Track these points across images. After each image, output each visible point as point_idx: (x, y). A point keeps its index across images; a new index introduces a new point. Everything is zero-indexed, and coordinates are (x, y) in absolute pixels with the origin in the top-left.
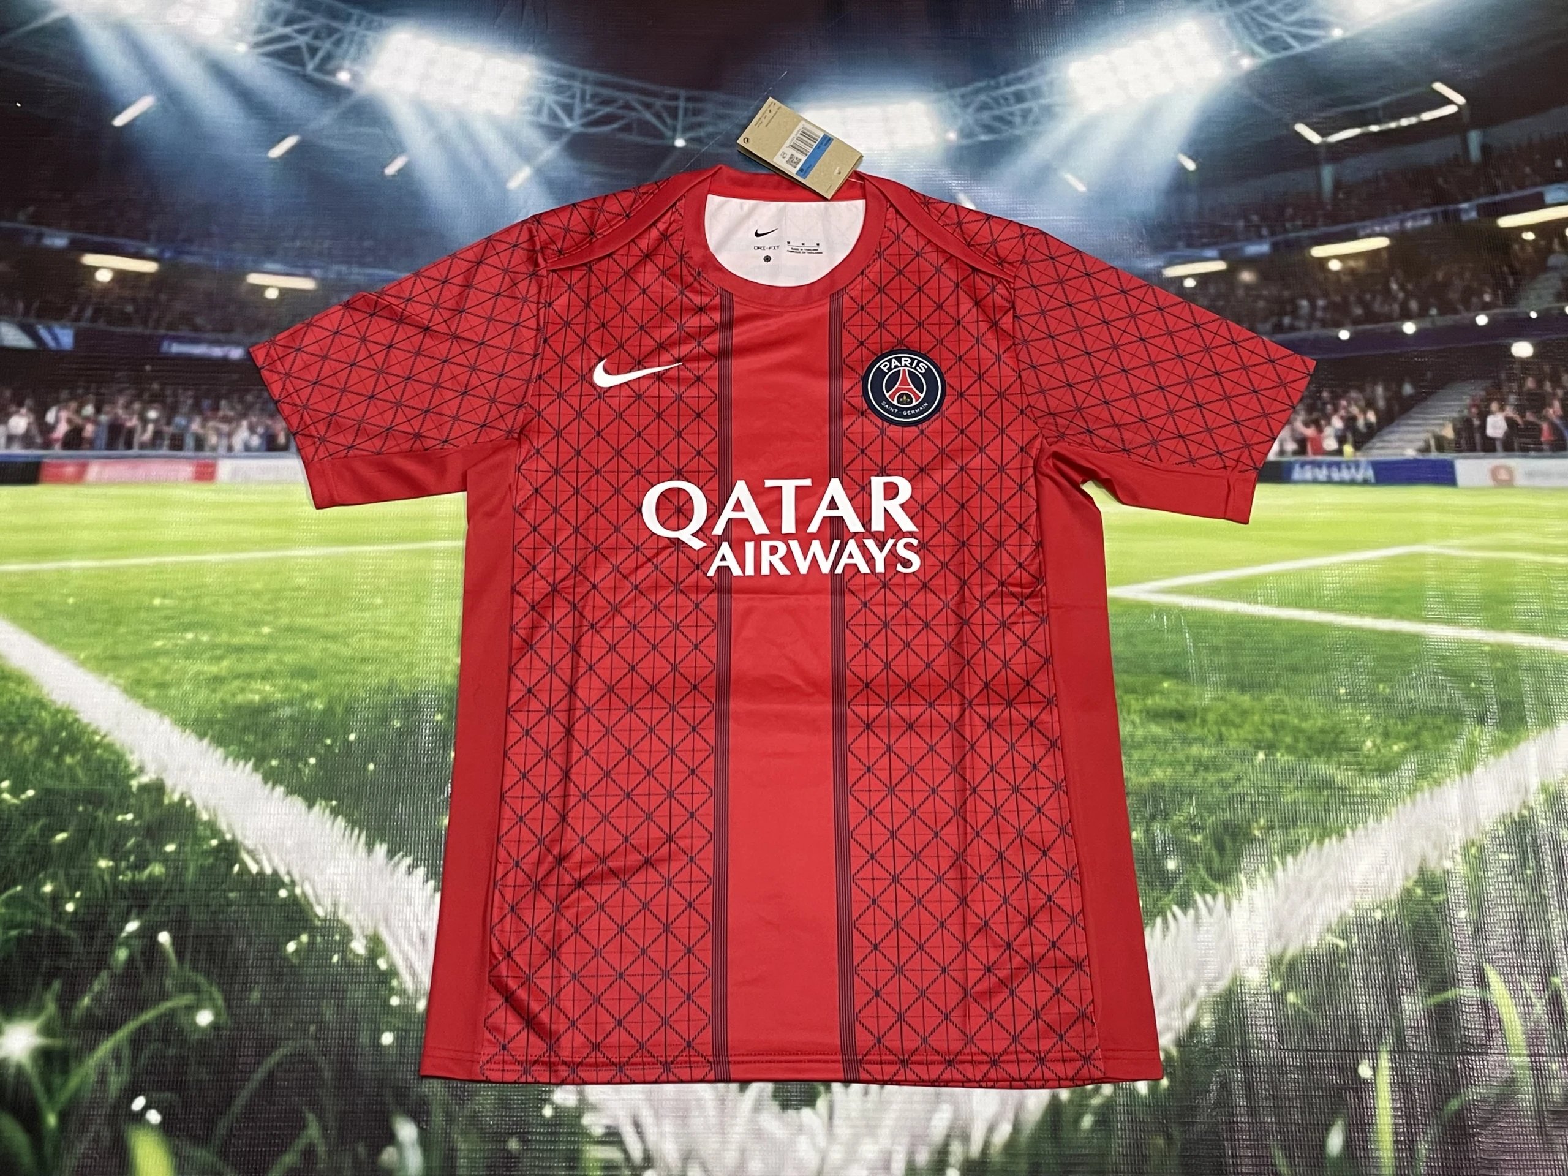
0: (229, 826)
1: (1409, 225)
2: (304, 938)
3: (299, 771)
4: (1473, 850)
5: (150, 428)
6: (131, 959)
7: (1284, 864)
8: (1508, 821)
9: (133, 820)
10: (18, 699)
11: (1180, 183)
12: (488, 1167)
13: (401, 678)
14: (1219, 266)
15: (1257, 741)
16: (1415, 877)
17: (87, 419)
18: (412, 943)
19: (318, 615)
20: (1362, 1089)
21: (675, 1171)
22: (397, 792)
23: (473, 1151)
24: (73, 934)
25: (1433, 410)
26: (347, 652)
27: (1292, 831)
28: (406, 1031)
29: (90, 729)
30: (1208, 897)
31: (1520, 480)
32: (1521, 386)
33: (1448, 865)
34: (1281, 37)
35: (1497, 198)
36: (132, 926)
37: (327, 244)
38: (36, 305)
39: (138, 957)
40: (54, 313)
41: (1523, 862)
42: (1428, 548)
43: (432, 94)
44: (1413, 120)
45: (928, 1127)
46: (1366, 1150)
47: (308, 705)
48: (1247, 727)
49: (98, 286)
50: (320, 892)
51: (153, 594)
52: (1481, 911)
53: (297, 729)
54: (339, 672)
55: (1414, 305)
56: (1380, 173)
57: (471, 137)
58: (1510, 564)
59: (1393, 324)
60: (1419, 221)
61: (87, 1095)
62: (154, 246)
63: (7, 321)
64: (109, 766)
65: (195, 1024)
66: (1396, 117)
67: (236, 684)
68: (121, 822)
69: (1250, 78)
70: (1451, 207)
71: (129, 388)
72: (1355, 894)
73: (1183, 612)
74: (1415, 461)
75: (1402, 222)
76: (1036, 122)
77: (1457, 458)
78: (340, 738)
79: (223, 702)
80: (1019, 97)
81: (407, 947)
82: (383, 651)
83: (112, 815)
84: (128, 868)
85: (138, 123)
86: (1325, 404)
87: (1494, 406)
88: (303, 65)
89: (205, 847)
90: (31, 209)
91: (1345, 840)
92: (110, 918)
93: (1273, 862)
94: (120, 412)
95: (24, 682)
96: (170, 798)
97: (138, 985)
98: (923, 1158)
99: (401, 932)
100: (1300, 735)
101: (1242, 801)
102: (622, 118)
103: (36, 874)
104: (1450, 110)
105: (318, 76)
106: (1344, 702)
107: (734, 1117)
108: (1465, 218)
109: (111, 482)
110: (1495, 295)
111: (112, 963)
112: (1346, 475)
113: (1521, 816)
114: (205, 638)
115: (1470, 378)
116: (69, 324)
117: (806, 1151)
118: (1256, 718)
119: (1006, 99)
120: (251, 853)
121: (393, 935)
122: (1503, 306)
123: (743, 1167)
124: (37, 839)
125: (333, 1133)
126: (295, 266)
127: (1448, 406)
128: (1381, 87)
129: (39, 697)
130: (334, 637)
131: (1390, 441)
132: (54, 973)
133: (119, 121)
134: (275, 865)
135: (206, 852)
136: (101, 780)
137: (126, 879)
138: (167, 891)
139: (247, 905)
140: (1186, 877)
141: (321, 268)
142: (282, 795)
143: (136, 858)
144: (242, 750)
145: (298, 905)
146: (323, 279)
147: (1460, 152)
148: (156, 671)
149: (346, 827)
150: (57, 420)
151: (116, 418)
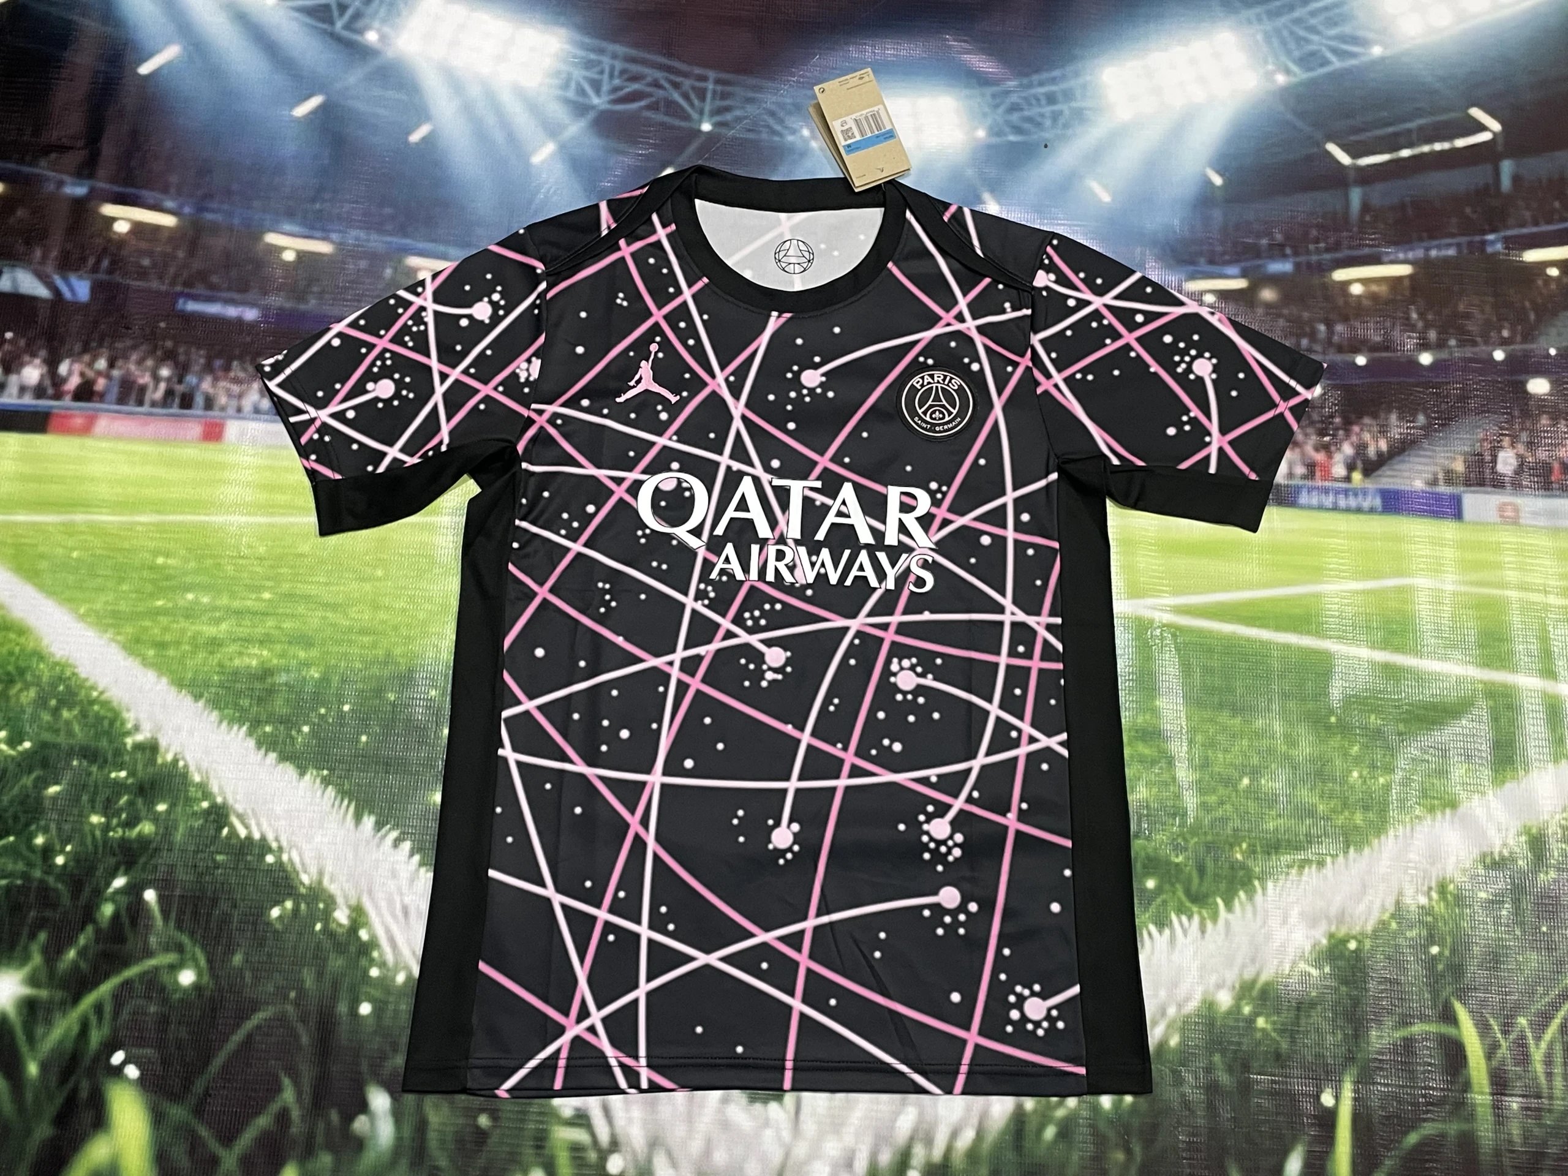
0: (220, 788)
1: (1434, 253)
2: (289, 904)
3: (292, 738)
4: (1451, 887)
6: (116, 916)
8: (1488, 860)
9: (127, 778)
10: (17, 649)
11: (1206, 198)
12: (457, 1140)
13: (398, 651)
14: (1240, 284)
15: (1243, 766)
16: (1391, 910)
17: (99, 373)
18: (394, 916)
19: (318, 584)
20: (1325, 1117)
21: (641, 1155)
22: (388, 764)
23: (443, 1124)
24: (60, 886)
25: (1444, 442)
26: (345, 622)
27: (1274, 857)
28: (384, 1002)
29: (88, 684)
30: (1184, 918)
31: (1526, 519)
32: (1534, 424)
33: (1423, 900)
34: (1319, 51)
35: (1525, 231)
36: (119, 882)
37: (347, 207)
38: (54, 254)
39: (123, 913)
40: (73, 264)
42: (1419, 581)
43: (460, 61)
44: (1447, 145)
45: (892, 1129)
47: (304, 673)
48: (1235, 752)
49: (115, 236)
50: (307, 861)
51: (156, 553)
52: (1454, 950)
53: (293, 696)
54: (338, 643)
55: (1432, 335)
56: (1408, 199)
57: (496, 107)
59: (1410, 353)
60: (1444, 251)
61: (68, 1047)
62: (173, 199)
63: (23, 267)
64: (106, 723)
65: (176, 982)
66: (1430, 140)
67: (232, 648)
68: (115, 779)
69: (1285, 93)
70: (1477, 238)
71: (142, 343)
72: (1330, 924)
73: (1181, 631)
74: (1423, 493)
75: (1427, 249)
76: (1066, 126)
77: (1466, 492)
78: (335, 708)
79: (220, 665)
80: (1051, 99)
81: (389, 919)
82: (382, 622)
83: (107, 770)
84: (119, 825)
85: (163, 72)
86: (1337, 429)
87: (1506, 441)
88: (332, 22)
89: (195, 808)
90: (54, 156)
91: (1324, 871)
92: (97, 873)
93: (1254, 886)
94: (132, 367)
95: (24, 633)
96: (164, 757)
97: (123, 940)
98: (885, 1158)
99: (383, 904)
100: (1287, 762)
101: (1224, 825)
102: (650, 95)
103: (27, 825)
104: (1485, 137)
105: (346, 34)
106: (1334, 730)
108: (1490, 250)
109: (119, 437)
110: (1513, 331)
111: (98, 916)
112: (1353, 502)
113: (1501, 855)
114: (205, 600)
115: (1485, 412)
116: (85, 275)
117: (771, 1146)
118: (1245, 742)
119: (1038, 100)
120: (241, 818)
121: (377, 907)
122: (1521, 343)
123: (708, 1157)
124: (30, 790)
125: (307, 1098)
126: (312, 228)
127: (1460, 439)
128: (1419, 109)
129: (38, 649)
130: (334, 607)
131: (1400, 470)
132: (40, 924)
133: (144, 69)
134: (264, 830)
135: (196, 814)
136: (97, 736)
137: (116, 836)
138: (156, 849)
139: (233, 868)
140: (1164, 896)
141: (340, 231)
142: (274, 761)
143: (127, 815)
144: (237, 714)
145: (285, 871)
146: (341, 244)
147: (1491, 181)
148: (156, 630)
149: (336, 797)
150: (70, 373)
151: (128, 373)
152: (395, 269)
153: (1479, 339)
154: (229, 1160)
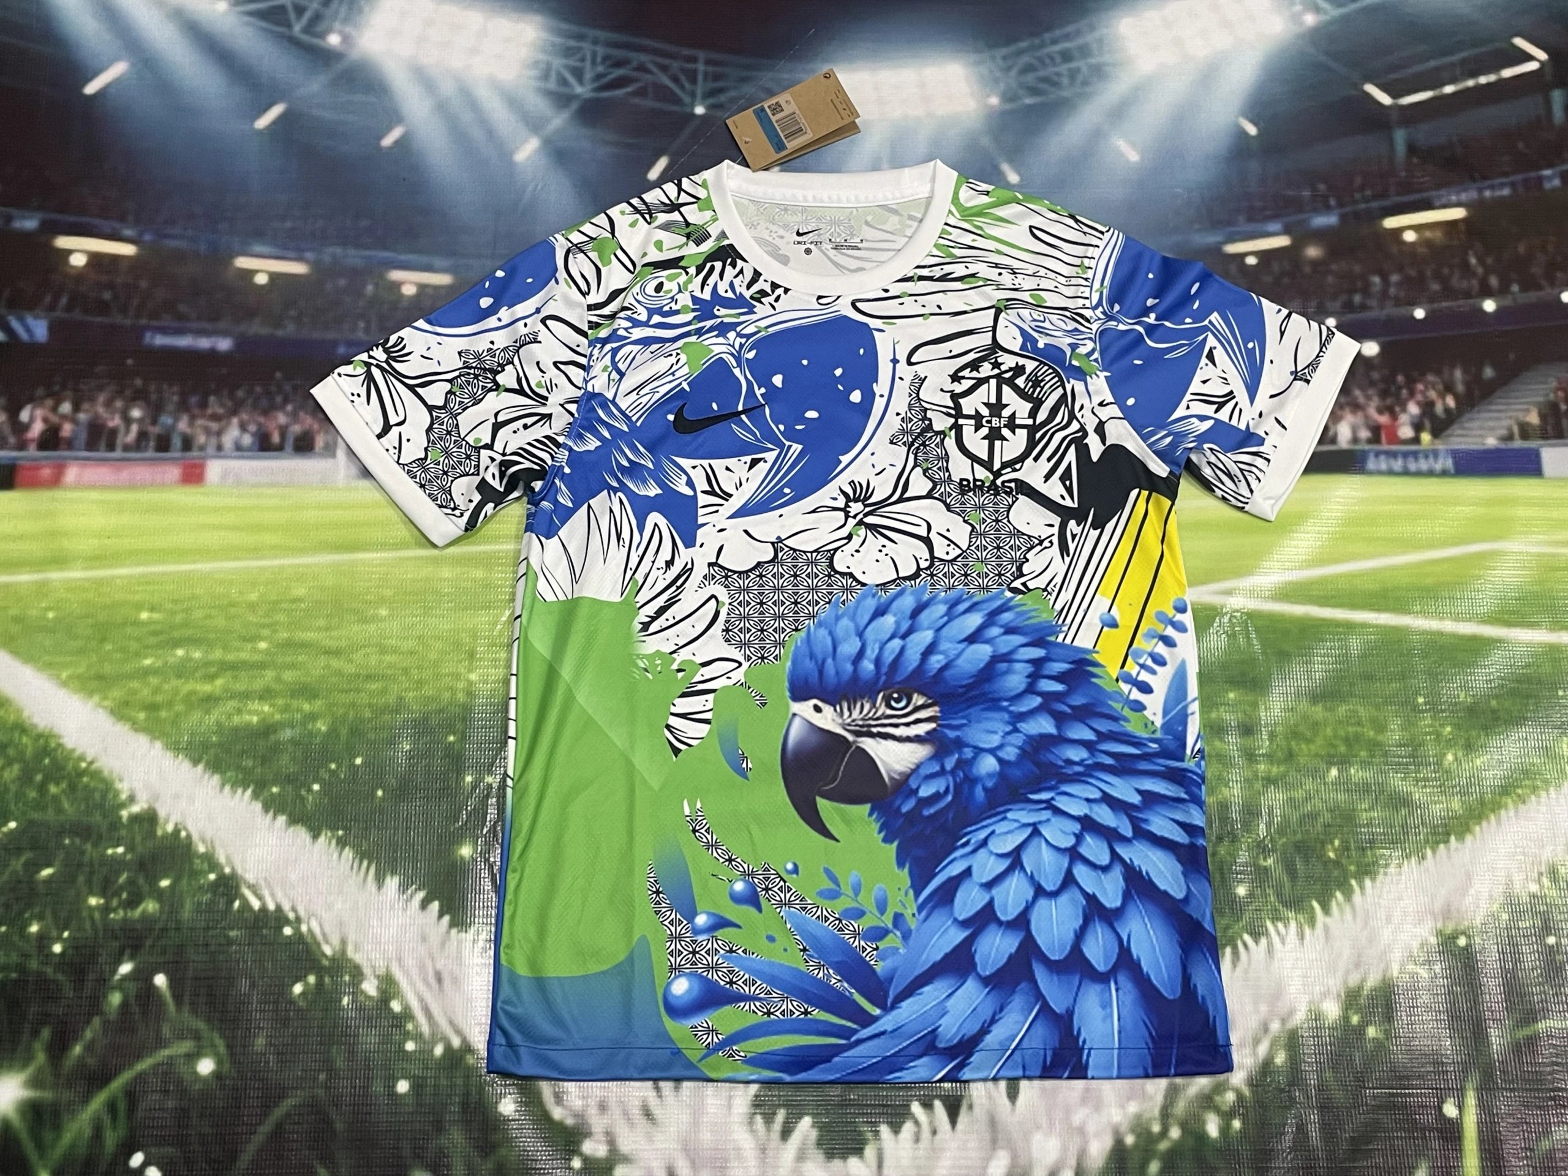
0: (228, 858)
1: (1487, 194)
2: (312, 979)
3: (303, 799)
5: (135, 428)
6: (125, 1005)
7: (1362, 888)
9: (125, 854)
11: (1241, 149)
13: (410, 696)
14: (1283, 241)
15: (1329, 755)
16: (1501, 900)
17: (64, 417)
18: (428, 984)
19: (319, 629)
20: (1448, 1129)
22: (408, 820)
24: (60, 977)
25: (1516, 394)
26: (350, 669)
27: (1369, 853)
28: (422, 1077)
29: (77, 753)
30: (1280, 925)
33: (1534, 888)
36: (126, 968)
37: (319, 224)
38: (6, 293)
39: (132, 1001)
40: (26, 303)
42: (1512, 545)
43: (429, 58)
44: (1492, 78)
47: (310, 726)
48: (1319, 741)
49: (73, 272)
50: (327, 930)
51: (139, 607)
53: (299, 754)
54: (343, 691)
55: (1494, 281)
56: (1455, 138)
57: (473, 104)
59: (1471, 301)
60: (1498, 191)
61: (82, 1151)
62: (131, 227)
64: (97, 795)
65: (196, 1073)
66: (1474, 75)
67: (232, 704)
68: (112, 856)
69: (1314, 35)
70: (1533, 174)
71: (110, 384)
72: (1437, 920)
73: (1251, 616)
74: (1498, 450)
75: (1480, 190)
76: (1085, 83)
77: (1542, 446)
78: (346, 763)
79: (219, 724)
80: (1067, 56)
81: (422, 988)
82: (390, 666)
83: (102, 847)
84: (119, 905)
85: (112, 89)
86: (1400, 388)
88: (289, 26)
89: (202, 882)
91: (1426, 862)
92: (101, 960)
93: (1351, 885)
94: (101, 410)
96: (164, 829)
97: (133, 1031)
99: (414, 972)
100: (1378, 750)
101: (1314, 822)
102: (637, 80)
103: (21, 914)
104: (1532, 66)
105: (305, 38)
106: (1423, 712)
107: (777, 1167)
108: (1547, 186)
109: (91, 486)
111: (106, 1009)
112: (1423, 465)
114: (197, 655)
115: (1556, 360)
116: (42, 313)
118: (1329, 731)
119: (1052, 59)
120: (254, 889)
121: (407, 975)
124: (22, 875)
126: (286, 248)
127: (1532, 389)
128: (1459, 41)
129: (20, 720)
130: (336, 653)
131: (1470, 429)
132: (43, 1019)
133: (90, 89)
134: (279, 900)
135: (204, 887)
136: (88, 813)
137: (117, 917)
138: (162, 930)
139: (249, 944)
140: (1257, 904)
141: (314, 250)
142: (284, 825)
143: (129, 893)
144: (240, 777)
145: (305, 943)
146: (316, 263)
147: (1542, 113)
148: (146, 692)
149: (354, 859)
150: (32, 419)
151: (97, 417)
152: (377, 285)
153: (1544, 283)
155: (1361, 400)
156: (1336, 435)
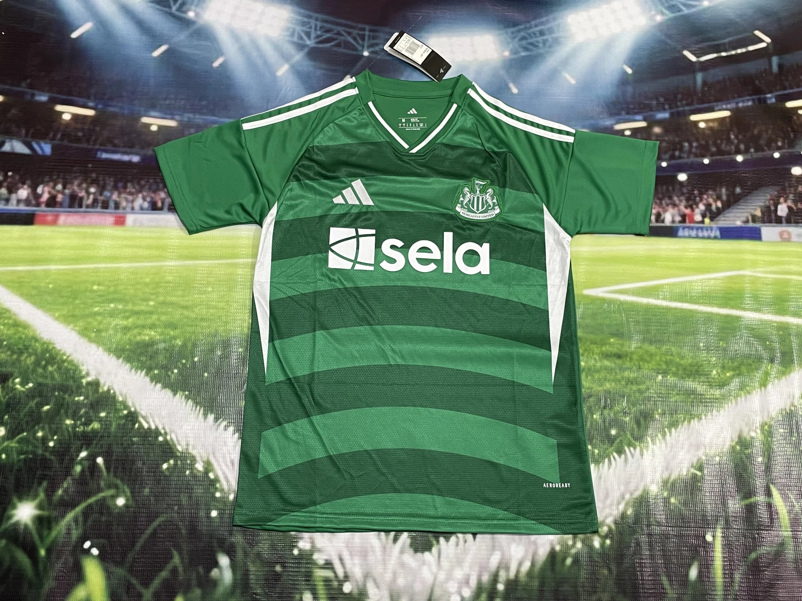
0: (133, 403)
1: (741, 105)
2: (172, 462)
3: (169, 376)
4: (766, 427)
5: (91, 197)
6: (83, 471)
7: (670, 432)
8: (784, 412)
9: (84, 400)
10: (23, 336)
11: (624, 81)
12: (265, 579)
13: (221, 329)
14: (643, 124)
15: (658, 369)
16: (737, 440)
17: (59, 192)
18: (227, 465)
19: (178, 296)
20: (708, 547)
21: (360, 583)
22: (219, 387)
23: (257, 571)
24: (52, 457)
25: (750, 201)
26: (193, 315)
27: (675, 416)
28: (223, 510)
29: (61, 352)
30: (632, 449)
31: (794, 238)
32: (796, 190)
33: (753, 434)
34: (677, 5)
35: (786, 92)
36: (83, 454)
37: (183, 102)
38: (32, 131)
39: (86, 470)
40: (41, 136)
41: (791, 433)
42: (747, 272)
43: (237, 25)
44: (744, 50)
45: (488, 563)
46: (709, 577)
47: (173, 342)
48: (653, 363)
49: (63, 122)
50: (180, 439)
51: (93, 283)
52: (769, 459)
53: (168, 355)
54: (189, 326)
55: (742, 147)
56: (726, 77)
57: (257, 48)
58: (787, 281)
59: (731, 156)
60: (746, 103)
61: (61, 540)
62: (92, 101)
63: (16, 139)
64: (71, 372)
65: (116, 505)
66: (735, 48)
67: (136, 331)
68: (77, 401)
69: (660, 26)
70: (762, 96)
71: (80, 176)
72: (705, 448)
73: (622, 303)
74: (741, 227)
75: (737, 103)
76: (550, 47)
77: (763, 226)
78: (190, 359)
79: (130, 340)
80: (542, 33)
81: (224, 467)
82: (212, 315)
83: (72, 397)
84: (81, 424)
85: (84, 36)
86: (696, 197)
87: (782, 200)
88: (170, 7)
89: (120, 414)
90: (29, 81)
91: (702, 421)
92: (72, 450)
93: (665, 432)
94: (76, 188)
95: (27, 328)
96: (102, 389)
97: (87, 484)
98: (486, 578)
99: (221, 459)
100: (680, 367)
101: (649, 401)
102: (336, 39)
103: (34, 427)
104: (763, 45)
105: (178, 13)
106: (703, 350)
107: (390, 556)
108: (769, 102)
109: (71, 225)
110: (783, 142)
111: (73, 473)
112: (706, 234)
113: (791, 410)
114: (120, 307)
115: (770, 185)
116: (48, 141)
117: (427, 574)
118: (658, 358)
119: (535, 34)
120: (144, 418)
121: (217, 461)
122: (788, 149)
123: (395, 582)
124: (34, 409)
125: (186, 561)
126: (166, 114)
127: (758, 199)
128: (728, 32)
129: (35, 335)
130: (187, 308)
131: (728, 217)
132: (44, 477)
133: (74, 35)
134: (157, 424)
135: (121, 417)
136: (67, 380)
137: (80, 430)
138: (101, 436)
139: (142, 444)
140: (621, 438)
141: (180, 115)
142: (160, 389)
143: (85, 419)
144: (139, 365)
145: (168, 445)
146: (180, 121)
147: (767, 67)
148: (95, 323)
149: (193, 406)
150: (43, 192)
151: (74, 191)
154: (148, 594)
155: (677, 202)
156: (664, 218)
